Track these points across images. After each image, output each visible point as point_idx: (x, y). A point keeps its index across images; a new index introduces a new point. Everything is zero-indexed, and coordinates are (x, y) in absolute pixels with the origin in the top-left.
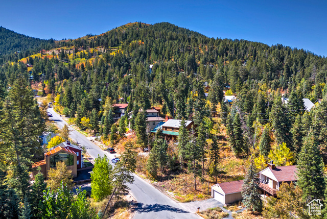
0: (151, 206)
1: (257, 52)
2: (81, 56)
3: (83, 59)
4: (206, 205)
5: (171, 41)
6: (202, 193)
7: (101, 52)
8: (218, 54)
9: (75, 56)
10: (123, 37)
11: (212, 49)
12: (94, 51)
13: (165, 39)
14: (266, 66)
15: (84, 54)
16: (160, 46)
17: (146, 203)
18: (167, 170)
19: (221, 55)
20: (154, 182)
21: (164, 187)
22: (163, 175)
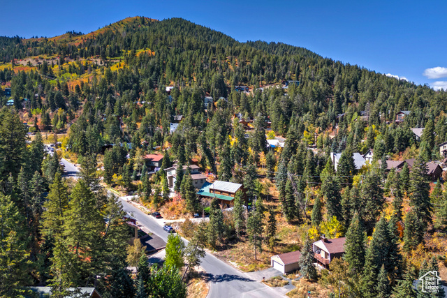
0: (220, 276)
1: (301, 68)
2: (70, 69)
3: (73, 75)
4: (268, 274)
5: (190, 52)
6: (262, 263)
7: (97, 65)
8: (251, 72)
9: (62, 69)
10: (125, 43)
11: (244, 64)
12: (87, 63)
13: (183, 48)
14: (313, 92)
15: (74, 67)
16: (176, 59)
17: (216, 273)
18: (224, 239)
19: (256, 73)
20: (215, 252)
21: (225, 257)
22: (222, 245)
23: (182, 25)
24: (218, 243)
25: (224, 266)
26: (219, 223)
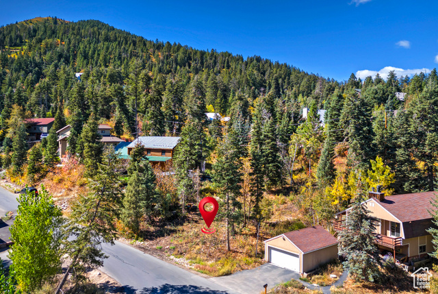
0: (155, 289)
5: (106, 43)
6: (243, 256)
8: (177, 64)
10: (29, 34)
11: (168, 57)
13: (98, 40)
14: (247, 80)
16: (90, 48)
18: (157, 219)
19: (183, 64)
20: (138, 243)
21: (161, 250)
22: (152, 229)
23: (99, 26)
24: (144, 225)
25: (161, 267)
26: (148, 187)
